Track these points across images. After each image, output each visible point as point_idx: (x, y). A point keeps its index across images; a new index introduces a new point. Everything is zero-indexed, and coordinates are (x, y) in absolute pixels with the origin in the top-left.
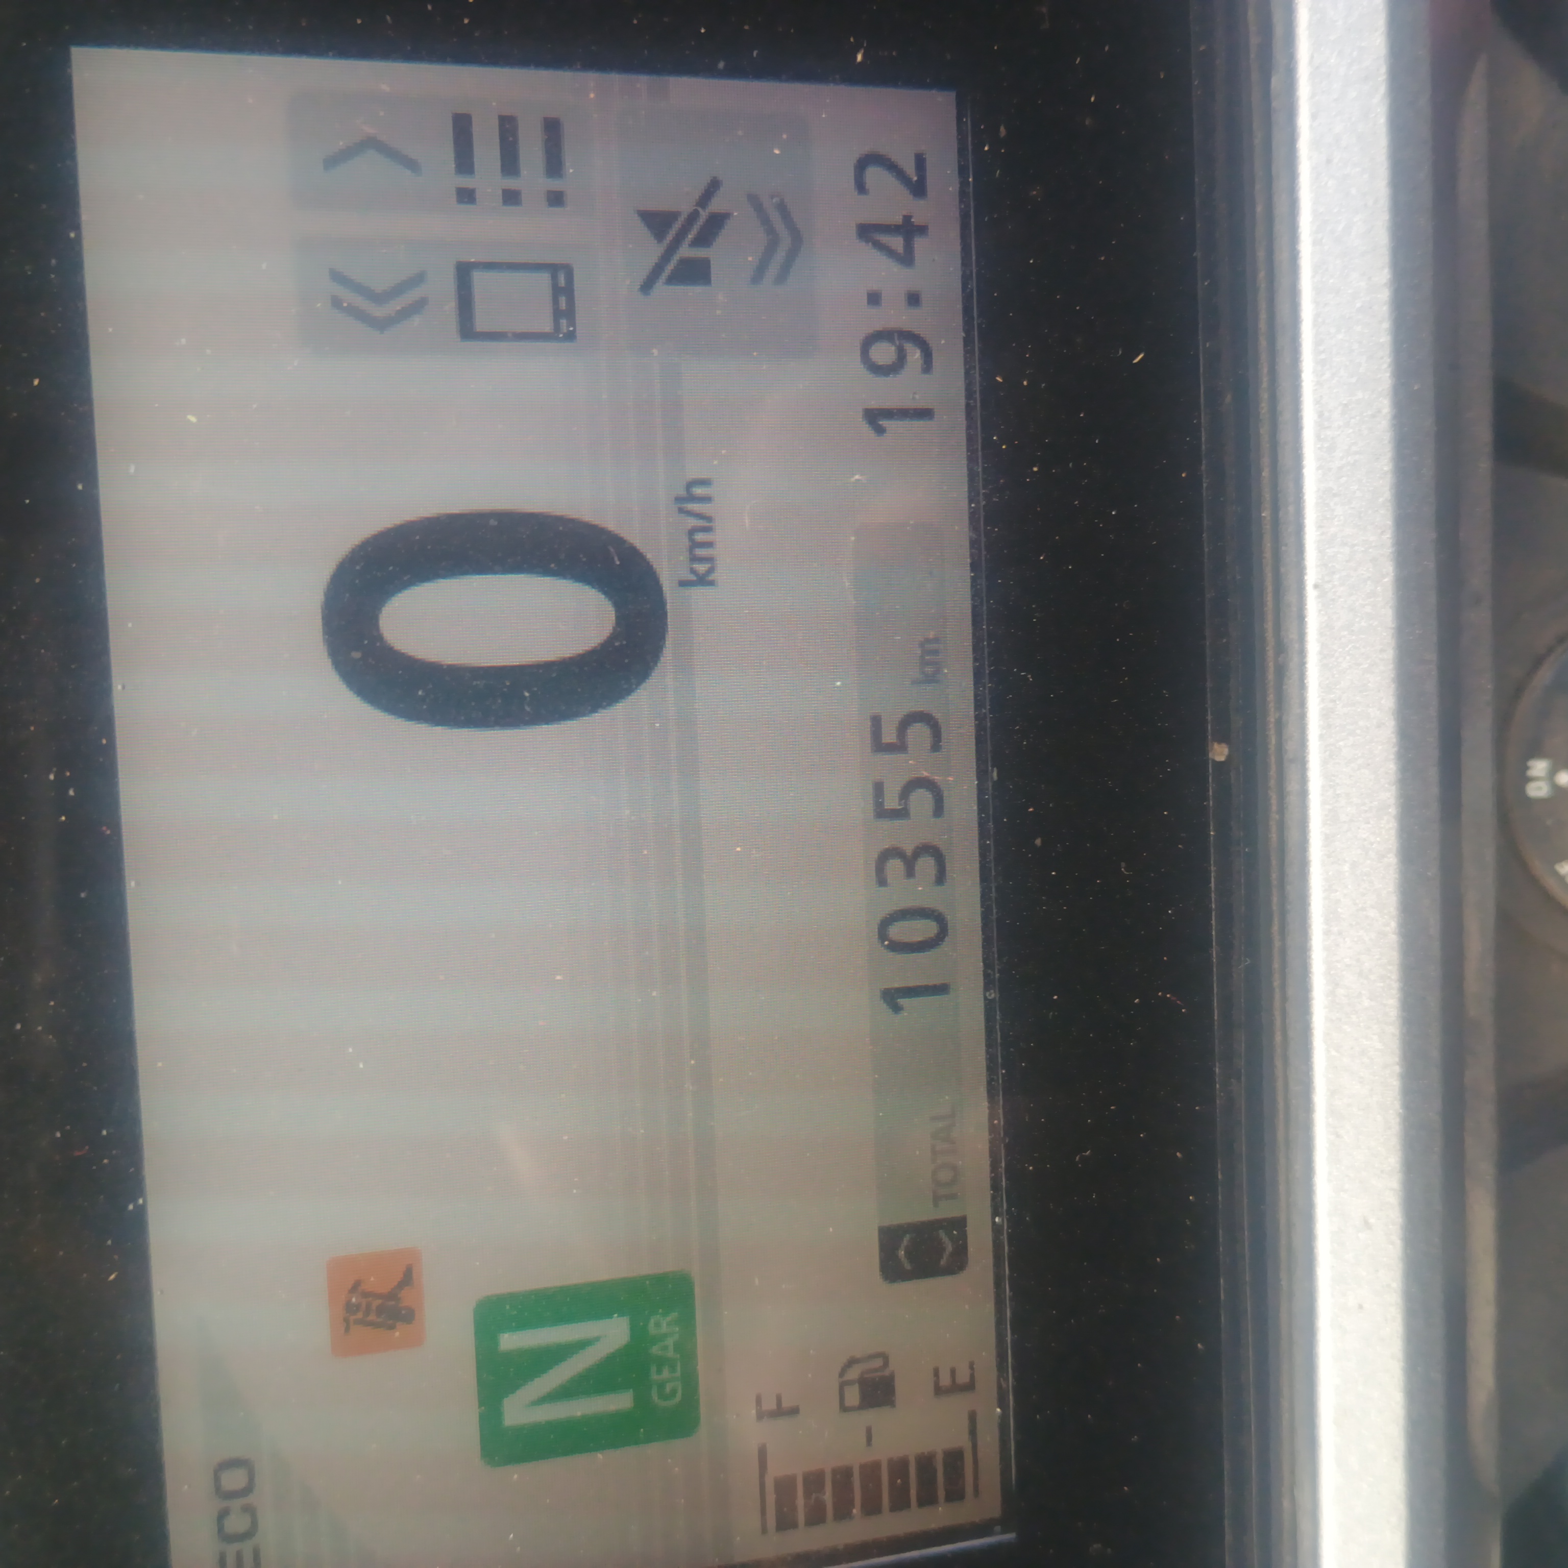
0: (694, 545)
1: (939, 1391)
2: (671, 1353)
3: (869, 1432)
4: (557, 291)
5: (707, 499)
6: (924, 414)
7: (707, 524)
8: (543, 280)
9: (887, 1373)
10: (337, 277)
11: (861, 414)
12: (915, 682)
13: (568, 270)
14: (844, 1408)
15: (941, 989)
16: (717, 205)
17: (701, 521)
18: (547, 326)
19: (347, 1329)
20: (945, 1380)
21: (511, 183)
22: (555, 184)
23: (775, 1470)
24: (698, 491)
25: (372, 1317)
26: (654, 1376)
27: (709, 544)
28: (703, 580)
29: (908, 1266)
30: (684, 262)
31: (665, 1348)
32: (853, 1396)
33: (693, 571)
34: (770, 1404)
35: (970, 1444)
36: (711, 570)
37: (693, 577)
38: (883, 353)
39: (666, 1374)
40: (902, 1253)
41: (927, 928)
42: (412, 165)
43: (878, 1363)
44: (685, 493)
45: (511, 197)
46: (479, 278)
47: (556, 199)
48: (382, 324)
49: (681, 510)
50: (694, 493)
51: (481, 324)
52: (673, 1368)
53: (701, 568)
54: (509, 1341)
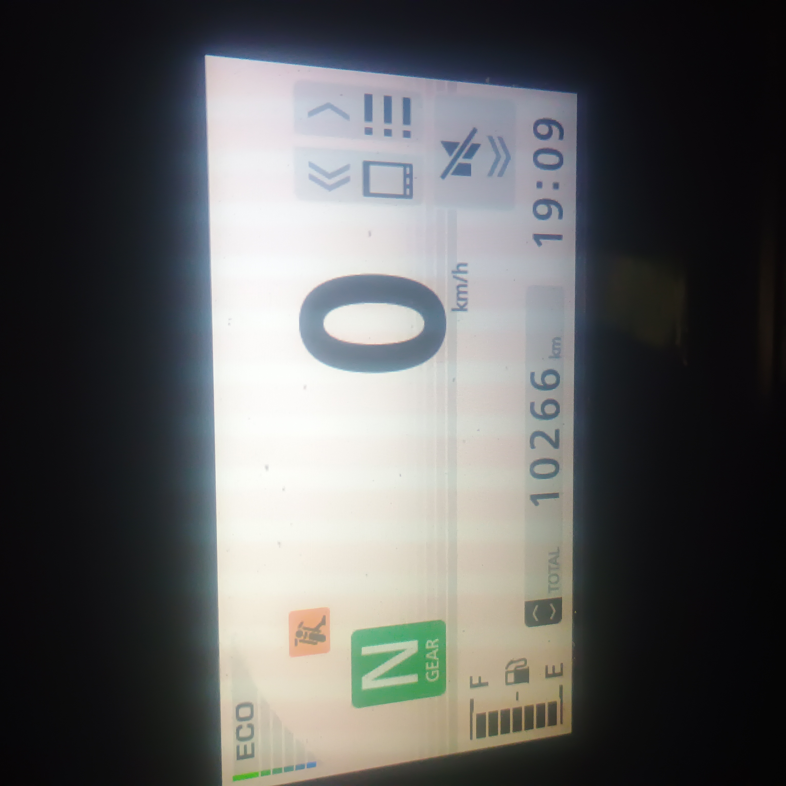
0: (459, 293)
1: (548, 676)
2: (435, 658)
3: (517, 693)
4: (406, 176)
5: (465, 272)
6: (559, 237)
7: (465, 284)
8: (400, 170)
9: (525, 667)
10: (311, 165)
11: (531, 237)
12: (550, 357)
13: (411, 166)
14: (507, 683)
15: (555, 495)
16: (475, 141)
17: (463, 282)
18: (401, 192)
19: (296, 644)
20: (550, 672)
21: (388, 126)
22: (407, 128)
23: (477, 711)
24: (462, 268)
25: (307, 639)
26: (427, 667)
27: (465, 292)
28: (462, 308)
29: (536, 619)
30: (460, 165)
31: (433, 655)
32: (511, 678)
33: (458, 304)
34: (475, 681)
35: (560, 700)
36: (466, 304)
37: (458, 307)
38: (542, 209)
39: (432, 667)
40: (534, 614)
41: (550, 468)
42: (346, 116)
43: (522, 663)
44: (456, 269)
45: (388, 133)
46: (373, 168)
47: (407, 134)
48: (330, 188)
49: (455, 277)
50: (460, 269)
51: (373, 190)
52: (435, 665)
53: (462, 303)
54: (367, 651)
